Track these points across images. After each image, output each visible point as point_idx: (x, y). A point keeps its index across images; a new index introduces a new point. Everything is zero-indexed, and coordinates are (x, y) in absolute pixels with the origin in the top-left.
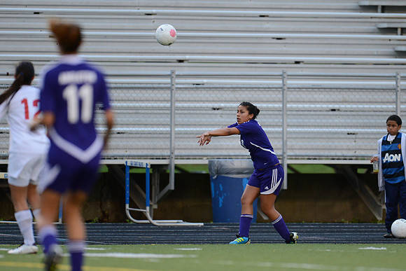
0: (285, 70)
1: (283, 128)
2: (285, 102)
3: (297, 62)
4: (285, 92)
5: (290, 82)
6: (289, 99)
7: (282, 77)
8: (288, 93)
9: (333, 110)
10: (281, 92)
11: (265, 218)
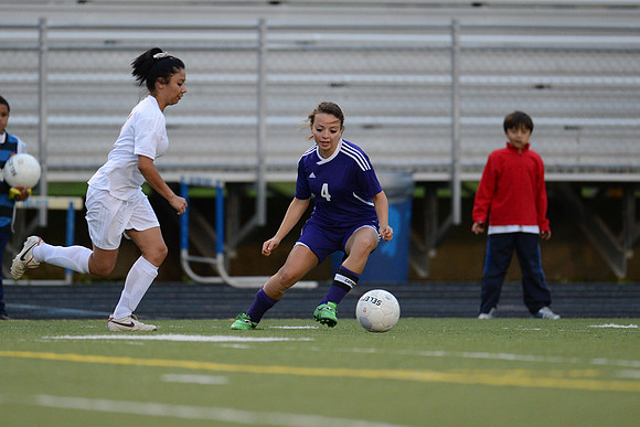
0: (456, 18)
1: (453, 118)
2: (456, 73)
3: (477, 5)
4: (456, 56)
6: (463, 68)
7: (452, 29)
8: (462, 58)
9: (540, 87)
10: (450, 57)
11: (422, 273)
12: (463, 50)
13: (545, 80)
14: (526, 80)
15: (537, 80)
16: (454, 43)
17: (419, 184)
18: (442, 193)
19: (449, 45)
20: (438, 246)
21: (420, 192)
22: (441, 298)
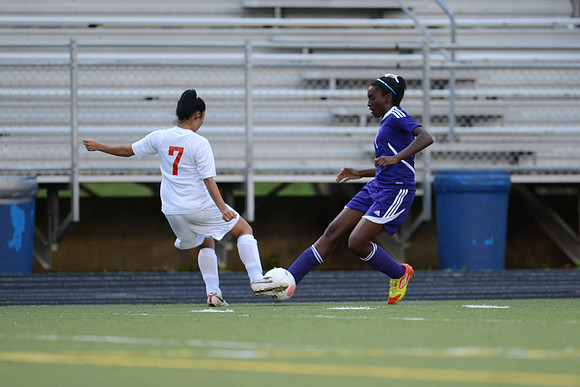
0: (74, 38)
1: (72, 127)
2: (74, 87)
3: (93, 26)
4: (74, 71)
5: (82, 57)
6: (80, 83)
7: (70, 48)
8: (80, 73)
9: (149, 99)
10: (69, 72)
11: (46, 266)
12: (80, 66)
13: (153, 93)
14: (136, 92)
15: (146, 93)
16: (72, 61)
17: (42, 186)
18: (62, 193)
19: (68, 62)
20: (59, 241)
21: (43, 193)
22: (63, 287)
